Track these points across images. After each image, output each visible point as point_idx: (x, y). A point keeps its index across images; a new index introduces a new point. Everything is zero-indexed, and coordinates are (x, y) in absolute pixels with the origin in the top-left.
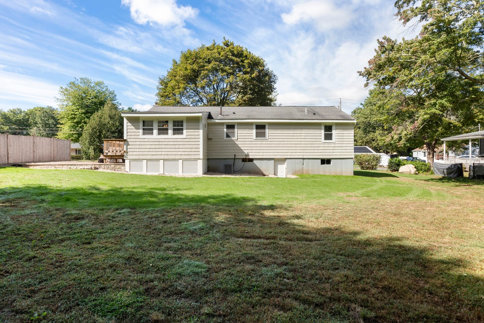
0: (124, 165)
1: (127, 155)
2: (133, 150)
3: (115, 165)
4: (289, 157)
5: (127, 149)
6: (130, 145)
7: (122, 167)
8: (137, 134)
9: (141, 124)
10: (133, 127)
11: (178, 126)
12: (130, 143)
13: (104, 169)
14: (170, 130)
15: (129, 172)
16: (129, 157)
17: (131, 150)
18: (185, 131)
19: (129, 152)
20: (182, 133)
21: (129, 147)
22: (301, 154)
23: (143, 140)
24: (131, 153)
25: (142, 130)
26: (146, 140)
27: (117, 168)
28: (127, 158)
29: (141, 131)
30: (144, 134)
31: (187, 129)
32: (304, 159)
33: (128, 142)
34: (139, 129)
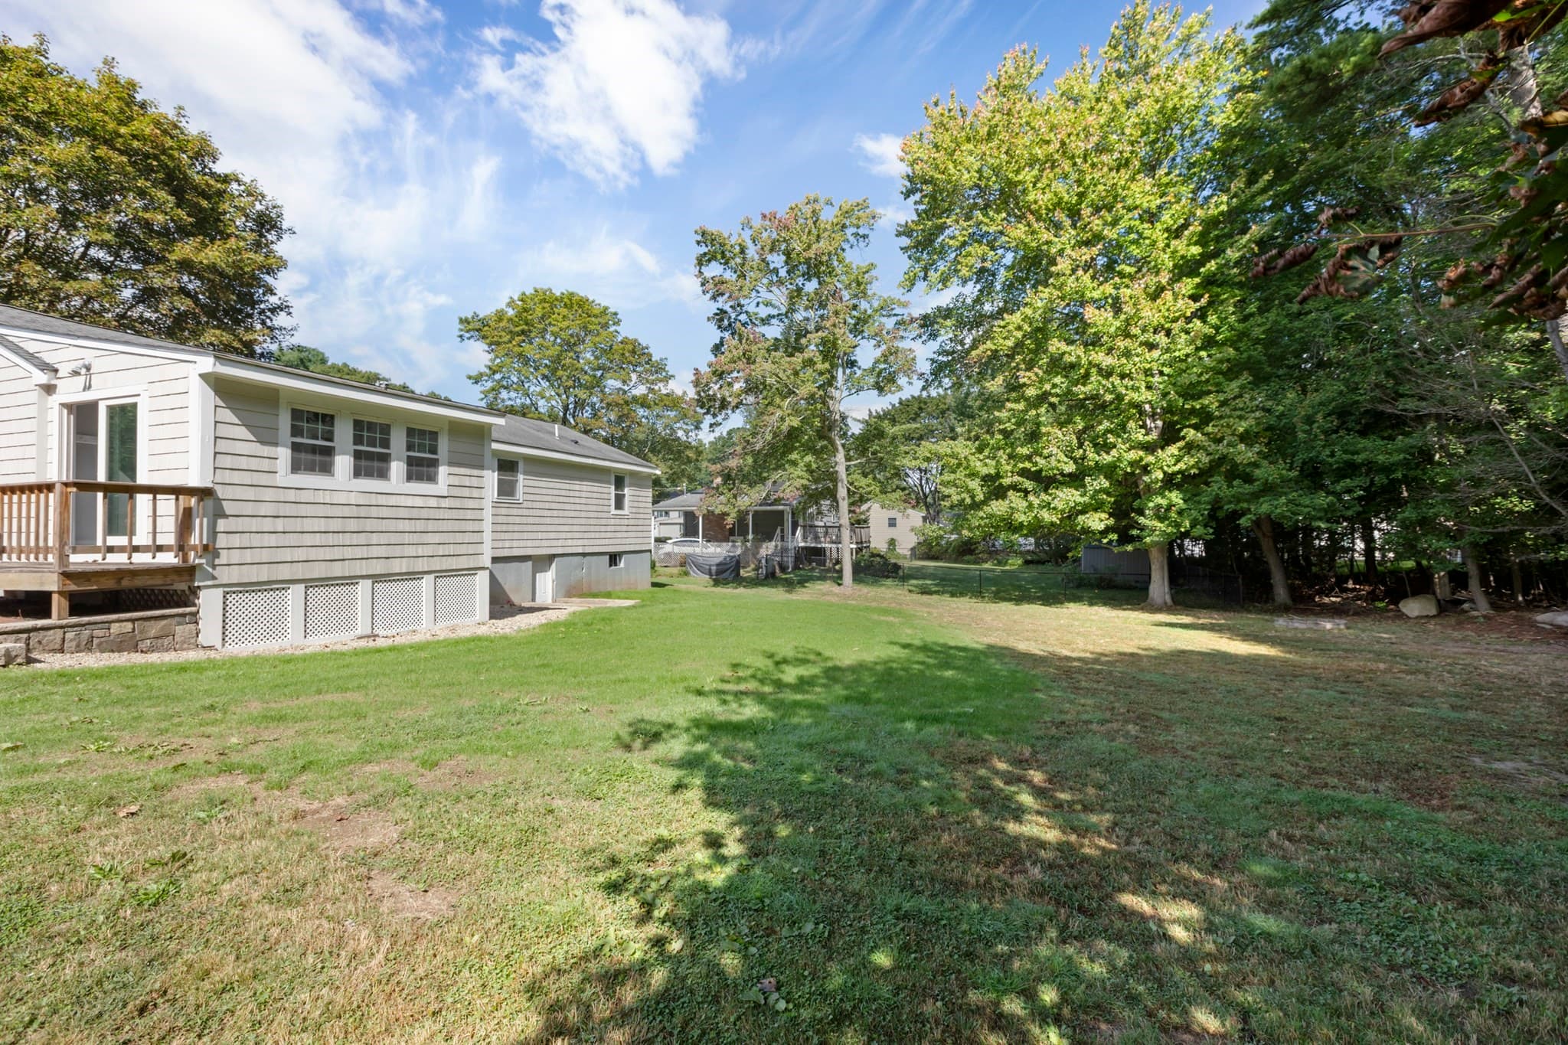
0: (195, 614)
1: (214, 567)
2: (245, 539)
3: (133, 621)
4: (560, 551)
5: (213, 533)
6: (226, 516)
7: (179, 629)
8: (265, 465)
9: (285, 422)
10: (243, 432)
11: (421, 449)
12: (229, 508)
13: (62, 651)
14: (399, 460)
15: (218, 645)
16: (225, 575)
17: (236, 541)
18: (443, 471)
19: (223, 553)
20: (432, 478)
21: (222, 525)
22: (580, 542)
23: (291, 496)
24: (236, 557)
25: (289, 451)
26: (304, 496)
27: (153, 633)
28: (214, 578)
29: (284, 454)
30: (296, 468)
31: (451, 464)
32: (584, 555)
33: (218, 501)
34: (276, 444)
